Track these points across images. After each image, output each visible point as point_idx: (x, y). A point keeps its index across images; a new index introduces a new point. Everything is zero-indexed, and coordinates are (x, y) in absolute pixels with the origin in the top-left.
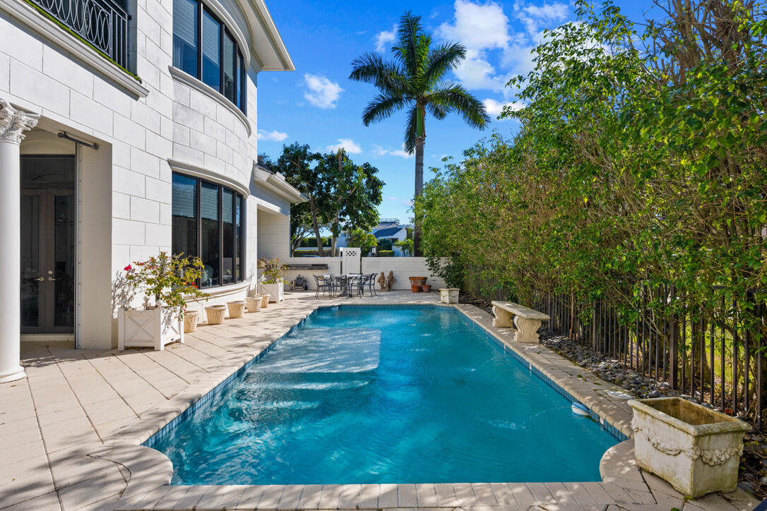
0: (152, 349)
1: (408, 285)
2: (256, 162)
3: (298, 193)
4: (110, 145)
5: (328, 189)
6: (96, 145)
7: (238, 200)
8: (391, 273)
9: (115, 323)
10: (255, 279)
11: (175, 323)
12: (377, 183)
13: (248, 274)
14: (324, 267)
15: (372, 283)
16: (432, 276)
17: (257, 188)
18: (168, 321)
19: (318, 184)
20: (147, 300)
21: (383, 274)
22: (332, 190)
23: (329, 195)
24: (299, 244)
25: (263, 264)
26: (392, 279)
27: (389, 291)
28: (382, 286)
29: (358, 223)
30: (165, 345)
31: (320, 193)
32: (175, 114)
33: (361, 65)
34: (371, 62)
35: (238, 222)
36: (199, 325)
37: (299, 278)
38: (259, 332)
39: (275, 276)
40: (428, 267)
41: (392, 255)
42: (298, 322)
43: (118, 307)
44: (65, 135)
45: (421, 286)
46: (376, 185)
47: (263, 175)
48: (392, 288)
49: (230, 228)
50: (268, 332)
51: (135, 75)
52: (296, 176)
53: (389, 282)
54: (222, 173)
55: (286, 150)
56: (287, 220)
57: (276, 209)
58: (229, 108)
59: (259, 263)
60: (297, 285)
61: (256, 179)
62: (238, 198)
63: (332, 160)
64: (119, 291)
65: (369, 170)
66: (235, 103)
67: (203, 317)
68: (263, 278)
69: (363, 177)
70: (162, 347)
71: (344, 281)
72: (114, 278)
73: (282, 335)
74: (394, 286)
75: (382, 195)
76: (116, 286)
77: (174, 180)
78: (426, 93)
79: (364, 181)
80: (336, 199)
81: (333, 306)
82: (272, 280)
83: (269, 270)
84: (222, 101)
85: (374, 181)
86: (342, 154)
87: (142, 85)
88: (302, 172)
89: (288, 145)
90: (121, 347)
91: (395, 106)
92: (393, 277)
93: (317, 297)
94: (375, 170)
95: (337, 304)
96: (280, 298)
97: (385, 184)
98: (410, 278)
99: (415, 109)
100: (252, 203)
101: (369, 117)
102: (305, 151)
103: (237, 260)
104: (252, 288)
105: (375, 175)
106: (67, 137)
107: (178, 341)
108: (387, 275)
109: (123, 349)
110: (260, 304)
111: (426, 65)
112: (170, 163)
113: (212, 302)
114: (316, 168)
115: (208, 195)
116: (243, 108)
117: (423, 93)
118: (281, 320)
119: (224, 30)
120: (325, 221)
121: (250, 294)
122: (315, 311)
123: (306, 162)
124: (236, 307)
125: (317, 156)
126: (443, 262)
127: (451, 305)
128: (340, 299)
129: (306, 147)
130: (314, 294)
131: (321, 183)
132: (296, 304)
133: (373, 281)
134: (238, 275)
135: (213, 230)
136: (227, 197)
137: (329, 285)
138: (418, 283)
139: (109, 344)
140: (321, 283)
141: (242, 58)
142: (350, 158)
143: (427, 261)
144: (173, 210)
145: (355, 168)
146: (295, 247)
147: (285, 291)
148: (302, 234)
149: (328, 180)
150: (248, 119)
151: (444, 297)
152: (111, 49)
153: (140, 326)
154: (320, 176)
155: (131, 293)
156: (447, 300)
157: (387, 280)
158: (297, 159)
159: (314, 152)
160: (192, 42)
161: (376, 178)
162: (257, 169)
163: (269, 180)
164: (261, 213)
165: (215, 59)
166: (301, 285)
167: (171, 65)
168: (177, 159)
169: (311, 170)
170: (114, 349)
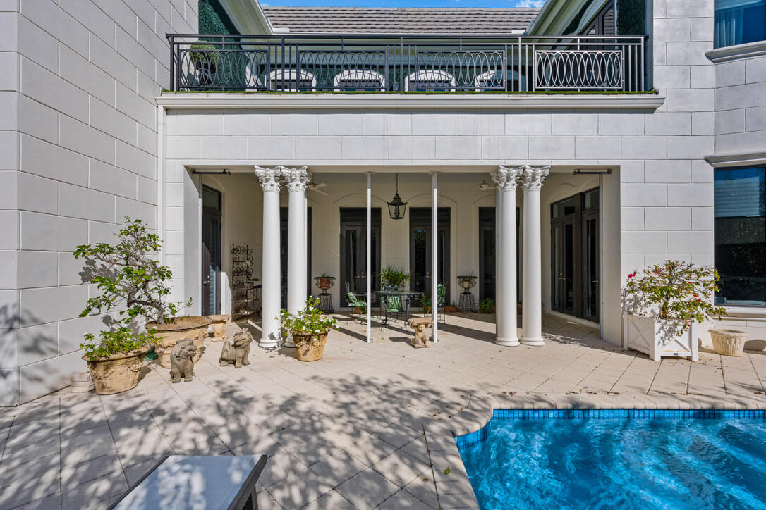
0: (646, 356)
4: (618, 166)
6: (609, 171)
18: (669, 333)
30: (663, 358)
32: (718, 102)
44: (579, 172)
51: (651, 90)
70: (657, 358)
76: (626, 291)
106: (579, 173)
109: (626, 349)
112: (712, 160)
139: (620, 344)
152: (623, 81)
153: (639, 331)
167: (710, 50)
168: (722, 155)
170: (621, 348)
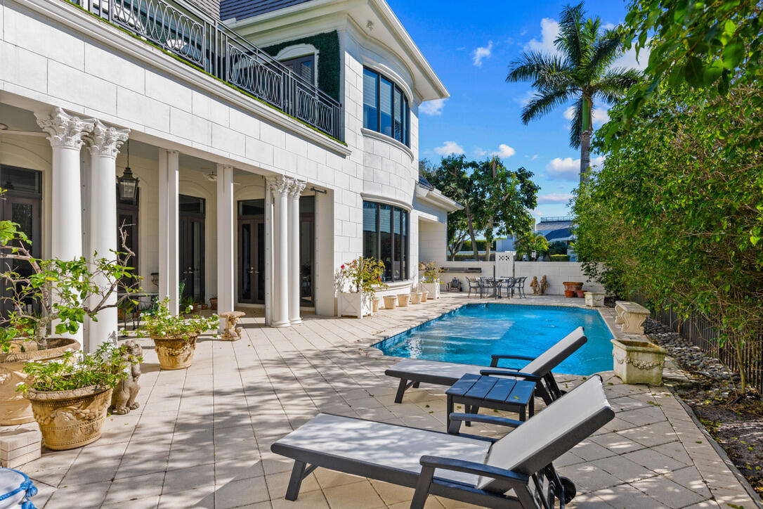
0: (356, 317)
1: (562, 289)
2: (418, 181)
3: (453, 203)
4: (333, 191)
5: (483, 195)
6: (325, 191)
7: (404, 215)
8: (545, 278)
9: (336, 300)
10: (417, 278)
11: (368, 302)
12: (531, 188)
13: (411, 274)
14: (478, 270)
15: (522, 286)
16: (587, 281)
17: (418, 203)
18: (364, 301)
19: (474, 191)
20: (351, 287)
21: (536, 278)
22: (488, 195)
23: (484, 201)
24: (460, 248)
25: (424, 267)
26: (546, 283)
27: (542, 295)
28: (535, 291)
29: (513, 228)
31: (476, 199)
32: (364, 161)
33: (519, 66)
34: (529, 60)
35: (404, 234)
36: (380, 309)
37: (455, 281)
38: (420, 314)
39: (432, 277)
40: (583, 272)
41: (567, 259)
42: (448, 311)
43: (337, 290)
45: (576, 291)
46: (530, 190)
47: (423, 192)
48: (546, 292)
49: (398, 237)
50: (425, 315)
51: (343, 142)
52: (453, 185)
53: (542, 287)
54: (393, 197)
55: (444, 162)
56: (444, 227)
57: (434, 218)
58: (398, 146)
59: (420, 266)
60: (452, 286)
61: (417, 196)
62: (404, 213)
63: (487, 167)
64: (337, 281)
65: (523, 176)
66: (402, 142)
67: (382, 304)
68: (424, 278)
69: (517, 183)
70: (362, 317)
71: (495, 284)
72: (335, 273)
73: (435, 317)
74: (548, 291)
75: (537, 200)
76: (336, 278)
77: (364, 206)
78: (593, 83)
79: (518, 187)
80: (491, 204)
81: (480, 304)
82: (430, 280)
83: (428, 272)
84: (394, 143)
85: (529, 185)
86: (497, 162)
87: (348, 148)
88: (458, 180)
89: (446, 157)
90: (339, 315)
91: (557, 100)
92: (546, 282)
93: (468, 297)
94: (529, 175)
95: (484, 302)
96: (437, 296)
97: (540, 188)
98: (564, 283)
99: (581, 100)
100: (415, 216)
101: (528, 115)
102: (461, 161)
103: (404, 262)
104: (415, 286)
105: (530, 179)
107: (369, 315)
108: (540, 279)
110: (421, 297)
111: (591, 54)
112: (362, 195)
113: (387, 293)
114: (472, 176)
115: (384, 214)
116: (408, 144)
117: (589, 83)
118: (436, 309)
119: (395, 86)
120: (480, 227)
121: (413, 290)
122: (464, 306)
123: (463, 170)
124: (403, 298)
125: (473, 165)
126: (601, 268)
127: (594, 308)
128: (489, 299)
129: (462, 157)
130: (467, 295)
131: (476, 189)
132: (450, 301)
133: (522, 284)
134: (404, 275)
135: (387, 239)
136: (397, 214)
137: (481, 288)
138: (572, 287)
139: (332, 312)
140: (473, 284)
141: (407, 101)
142: (504, 165)
143: (583, 266)
144: (364, 228)
145: (508, 174)
146: (456, 251)
147: (441, 291)
148: (464, 237)
149: (483, 187)
150: (411, 150)
151: (588, 300)
152: (332, 130)
153: (349, 303)
154: (476, 183)
155: (342, 283)
156: (591, 303)
157: (540, 284)
158: (454, 169)
159: (469, 161)
160: (374, 106)
161: (531, 183)
162: (418, 187)
163: (428, 196)
164: (422, 223)
165: (389, 113)
166: (456, 286)
167: (362, 127)
168: (366, 192)
169: (467, 179)
170: (335, 316)
